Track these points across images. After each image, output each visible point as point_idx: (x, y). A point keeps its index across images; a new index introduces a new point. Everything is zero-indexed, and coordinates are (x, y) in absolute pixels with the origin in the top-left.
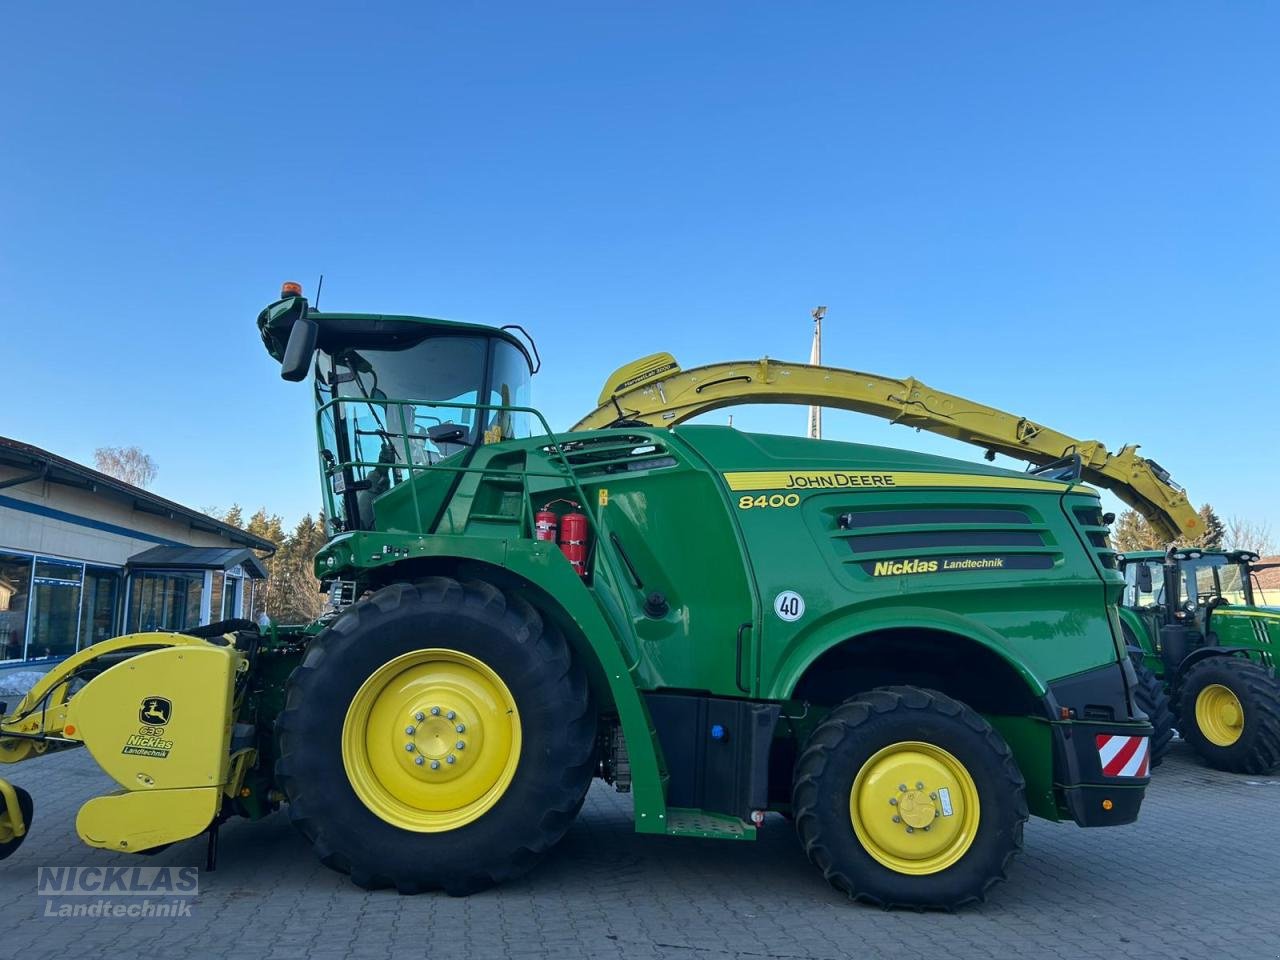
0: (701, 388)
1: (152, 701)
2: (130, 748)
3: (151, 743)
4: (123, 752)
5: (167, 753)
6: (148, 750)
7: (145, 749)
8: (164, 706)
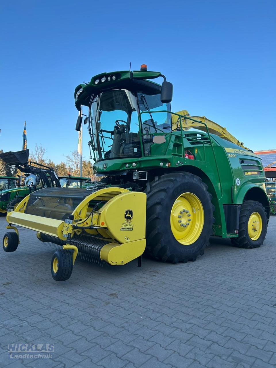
1: (128, 211)
2: (122, 228)
3: (128, 226)
4: (121, 230)
5: (133, 228)
6: (128, 228)
7: (127, 228)
8: (131, 213)
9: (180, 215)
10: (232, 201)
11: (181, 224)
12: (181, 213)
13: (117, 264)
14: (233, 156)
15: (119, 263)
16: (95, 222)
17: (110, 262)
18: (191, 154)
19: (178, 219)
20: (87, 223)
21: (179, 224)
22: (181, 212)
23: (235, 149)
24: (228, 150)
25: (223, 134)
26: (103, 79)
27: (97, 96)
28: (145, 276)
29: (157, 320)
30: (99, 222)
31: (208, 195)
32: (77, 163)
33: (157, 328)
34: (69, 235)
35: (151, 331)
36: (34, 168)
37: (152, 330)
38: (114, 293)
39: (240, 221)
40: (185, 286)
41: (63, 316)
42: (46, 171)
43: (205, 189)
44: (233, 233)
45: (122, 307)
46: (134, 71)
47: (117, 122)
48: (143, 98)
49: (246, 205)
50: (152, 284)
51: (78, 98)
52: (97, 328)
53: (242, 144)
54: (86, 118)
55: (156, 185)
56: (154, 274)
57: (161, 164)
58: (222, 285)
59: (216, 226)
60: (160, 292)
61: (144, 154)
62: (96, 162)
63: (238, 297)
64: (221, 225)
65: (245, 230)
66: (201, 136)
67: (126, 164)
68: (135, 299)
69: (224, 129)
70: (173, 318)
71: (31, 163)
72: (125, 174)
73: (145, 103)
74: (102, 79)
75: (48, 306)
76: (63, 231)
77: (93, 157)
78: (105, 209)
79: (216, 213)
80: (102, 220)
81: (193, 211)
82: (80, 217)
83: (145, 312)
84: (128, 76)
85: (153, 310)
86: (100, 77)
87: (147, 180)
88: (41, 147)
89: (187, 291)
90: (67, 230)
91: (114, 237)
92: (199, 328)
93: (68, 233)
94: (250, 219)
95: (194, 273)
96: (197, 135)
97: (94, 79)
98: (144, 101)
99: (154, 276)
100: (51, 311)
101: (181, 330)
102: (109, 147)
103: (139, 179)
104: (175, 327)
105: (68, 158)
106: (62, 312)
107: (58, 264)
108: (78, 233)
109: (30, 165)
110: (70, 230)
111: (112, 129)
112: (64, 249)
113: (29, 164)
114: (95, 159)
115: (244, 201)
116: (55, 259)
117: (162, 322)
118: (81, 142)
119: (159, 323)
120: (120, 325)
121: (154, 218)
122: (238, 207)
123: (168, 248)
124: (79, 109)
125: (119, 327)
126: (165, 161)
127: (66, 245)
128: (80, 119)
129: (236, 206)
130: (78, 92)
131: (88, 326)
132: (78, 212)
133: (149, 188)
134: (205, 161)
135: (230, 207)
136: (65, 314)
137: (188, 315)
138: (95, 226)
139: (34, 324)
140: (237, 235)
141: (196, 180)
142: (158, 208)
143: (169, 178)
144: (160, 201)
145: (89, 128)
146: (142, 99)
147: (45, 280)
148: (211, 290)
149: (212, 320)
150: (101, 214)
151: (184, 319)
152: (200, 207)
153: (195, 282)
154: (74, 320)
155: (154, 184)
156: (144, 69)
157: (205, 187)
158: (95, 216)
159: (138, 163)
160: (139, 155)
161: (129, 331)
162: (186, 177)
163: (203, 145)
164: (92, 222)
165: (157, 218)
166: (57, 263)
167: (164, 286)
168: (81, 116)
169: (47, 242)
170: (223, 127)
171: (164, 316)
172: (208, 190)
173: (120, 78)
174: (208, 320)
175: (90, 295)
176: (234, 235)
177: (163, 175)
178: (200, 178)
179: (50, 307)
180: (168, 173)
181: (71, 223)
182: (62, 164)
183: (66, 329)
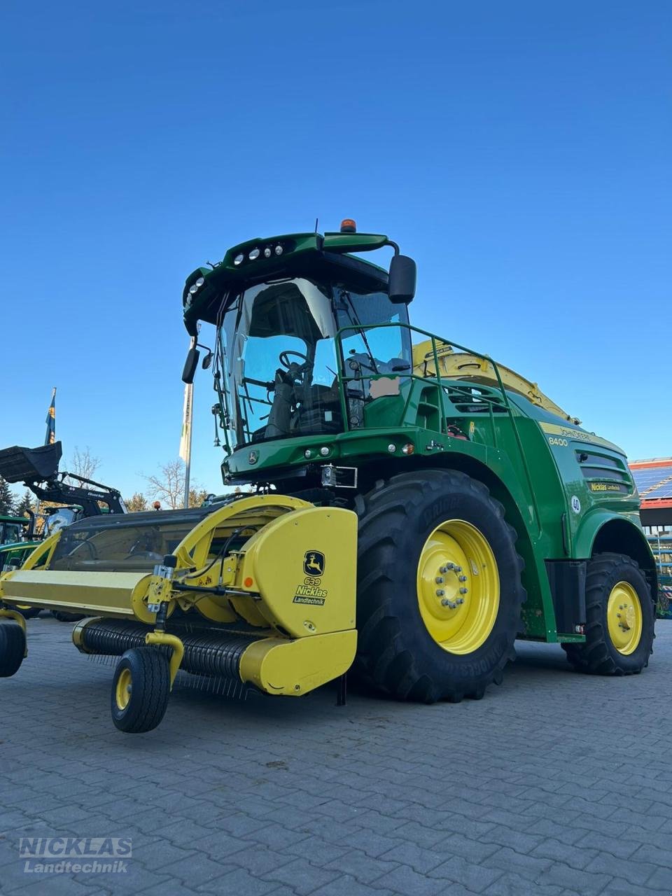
0: (461, 366)
1: (311, 553)
2: (298, 597)
3: (312, 592)
4: (294, 602)
5: (324, 600)
6: (311, 599)
7: (309, 598)
8: (320, 559)
9: (440, 576)
10: (566, 553)
11: (443, 600)
12: (442, 571)
13: (285, 692)
14: (561, 443)
15: (289, 690)
16: (228, 578)
17: (266, 686)
18: (461, 435)
19: (436, 588)
20: (209, 580)
21: (439, 600)
22: (441, 568)
23: (563, 428)
24: (546, 428)
25: (533, 399)
26: (253, 252)
27: (238, 297)
28: (355, 726)
29: (396, 816)
30: (238, 580)
31: (507, 531)
32: (174, 494)
33: (400, 832)
34: (164, 606)
35: (385, 839)
36: (71, 489)
37: (387, 837)
38: (277, 760)
39: (587, 603)
40: (463, 747)
41: (144, 808)
42: (100, 496)
43: (498, 514)
44: (571, 632)
45: (300, 790)
46: (327, 234)
47: (284, 359)
48: (346, 298)
49: (598, 564)
50: (376, 744)
51: (192, 302)
52: (235, 834)
53: (577, 423)
54: (208, 354)
55: (381, 497)
56: (381, 724)
57: (391, 447)
58: (558, 746)
59: (531, 612)
60: (400, 759)
61: (349, 423)
62: (230, 454)
63: (604, 769)
64: (542, 609)
65: (600, 624)
66: (482, 394)
67: (305, 448)
68: (336, 773)
69: (532, 386)
70: (439, 811)
71: (64, 475)
72: (303, 473)
73: (350, 309)
74: (251, 254)
75: (102, 788)
76: (147, 599)
77: (223, 443)
78: (255, 546)
79: (529, 577)
80: (246, 573)
81: (471, 571)
82: (192, 564)
83: (364, 799)
84: (312, 244)
85: (385, 796)
86: (245, 249)
87: (355, 487)
88: (88, 455)
89: (468, 755)
90: (159, 593)
91: (278, 622)
92: (513, 832)
93: (160, 601)
94: (610, 599)
95: (482, 721)
96: (473, 390)
97: (233, 254)
98: (349, 305)
99: (379, 727)
100: (111, 797)
101: (465, 836)
102: (261, 419)
103: (337, 485)
104: (447, 830)
105: (154, 481)
106: (139, 801)
107: (130, 686)
108: (185, 606)
109: (61, 482)
110: (166, 595)
111: (271, 378)
112: (147, 642)
113: (60, 478)
114: (226, 448)
115: (592, 555)
116: (123, 674)
117: (412, 821)
118: (189, 431)
119: (405, 821)
120: (299, 827)
121: (376, 578)
122: (579, 566)
123: (414, 658)
124: (193, 331)
125: (298, 830)
126: (400, 439)
127: (153, 632)
128: (194, 355)
129: (575, 564)
130: (193, 287)
131: (213, 828)
132: (188, 551)
133: (363, 505)
134: (495, 446)
135: (562, 566)
136: (147, 805)
137: (481, 805)
138: (228, 589)
139: (64, 825)
140: (581, 637)
141: (475, 490)
142: (387, 554)
143: (411, 482)
144: (390, 535)
145: (216, 372)
146: (342, 301)
147: (91, 737)
148: (532, 755)
149: (543, 816)
150: (246, 557)
151: (469, 813)
152: (489, 560)
153: (490, 739)
154: (174, 816)
155: (373, 497)
156: (349, 229)
157: (498, 509)
158: (230, 562)
159: (334, 446)
160: (336, 427)
161: (323, 838)
162: (453, 481)
163: (489, 414)
164: (221, 575)
165: (384, 579)
166: (128, 685)
167: (409, 747)
168: (198, 348)
169: (97, 656)
170: (532, 382)
171: (416, 806)
172: (507, 518)
173: (294, 250)
174: (534, 814)
175: (215, 764)
176: (576, 637)
177: (395, 475)
178: (486, 487)
179: (106, 790)
180: (408, 471)
181: (169, 576)
182: (137, 499)
183: (153, 836)
